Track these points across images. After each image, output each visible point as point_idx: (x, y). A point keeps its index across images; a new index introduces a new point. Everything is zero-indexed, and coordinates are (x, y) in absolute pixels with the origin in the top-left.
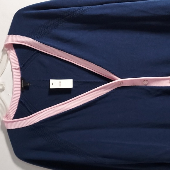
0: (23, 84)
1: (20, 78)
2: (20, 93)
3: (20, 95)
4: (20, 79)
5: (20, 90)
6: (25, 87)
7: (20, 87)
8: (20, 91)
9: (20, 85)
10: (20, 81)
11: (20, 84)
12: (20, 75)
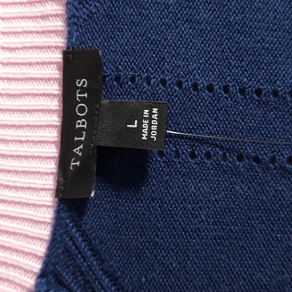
0: (81, 124)
1: (58, 56)
2: (48, 215)
3: (45, 233)
4: (55, 73)
5: (50, 182)
6: (100, 149)
7: (53, 151)
8: (48, 199)
9: (54, 135)
10: (55, 88)
11: (55, 119)
12: (59, 24)
